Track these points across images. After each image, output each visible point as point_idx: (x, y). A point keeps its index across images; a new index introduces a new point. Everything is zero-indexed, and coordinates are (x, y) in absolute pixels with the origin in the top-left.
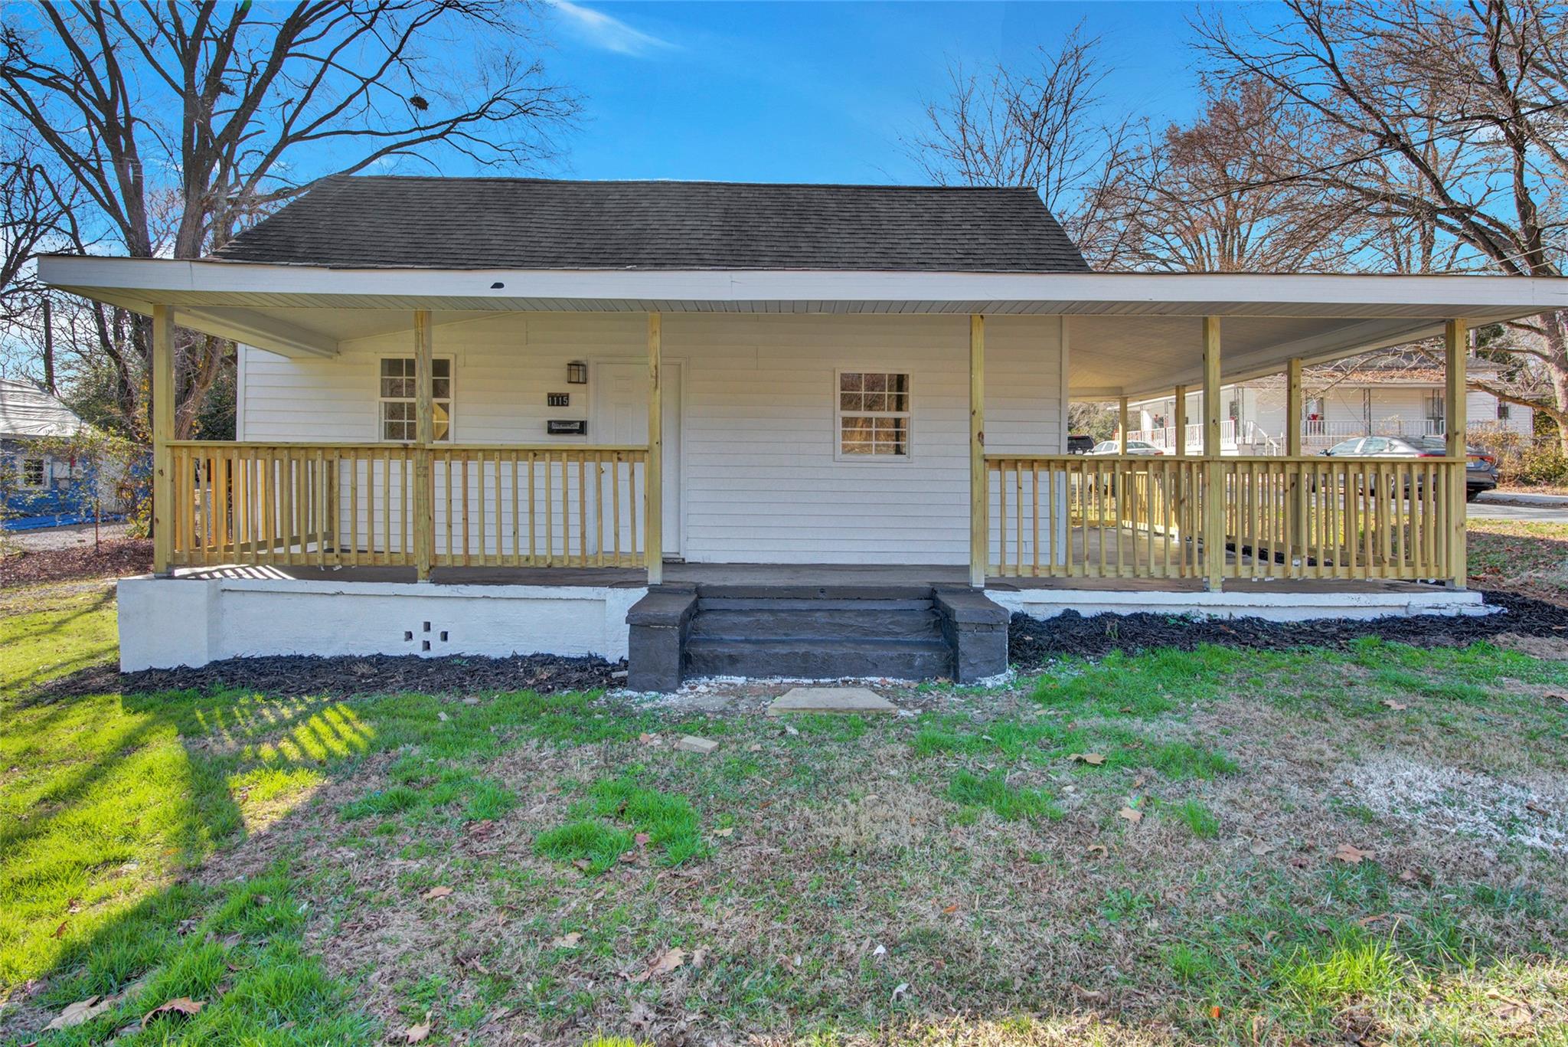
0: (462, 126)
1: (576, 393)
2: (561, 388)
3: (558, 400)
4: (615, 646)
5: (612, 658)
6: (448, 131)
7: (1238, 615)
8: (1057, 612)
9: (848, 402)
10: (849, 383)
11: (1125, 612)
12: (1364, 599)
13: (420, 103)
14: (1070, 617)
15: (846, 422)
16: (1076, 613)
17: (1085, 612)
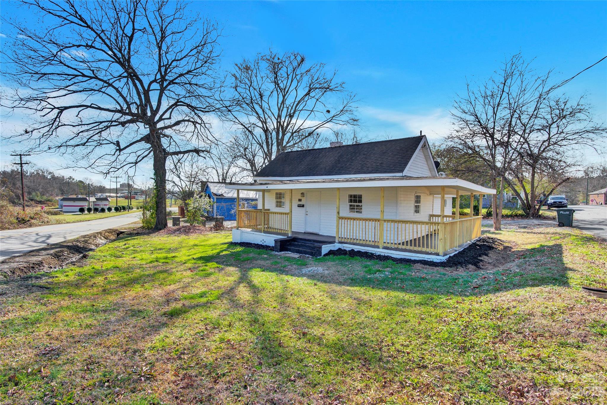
0: (334, 118)
1: (303, 199)
2: (300, 198)
3: (300, 200)
4: (272, 244)
5: (271, 245)
6: (331, 120)
7: (386, 255)
8: (350, 249)
9: (351, 201)
10: (351, 196)
11: (363, 251)
12: (414, 254)
13: (328, 111)
14: (353, 250)
15: (351, 206)
16: (354, 250)
17: (356, 250)
